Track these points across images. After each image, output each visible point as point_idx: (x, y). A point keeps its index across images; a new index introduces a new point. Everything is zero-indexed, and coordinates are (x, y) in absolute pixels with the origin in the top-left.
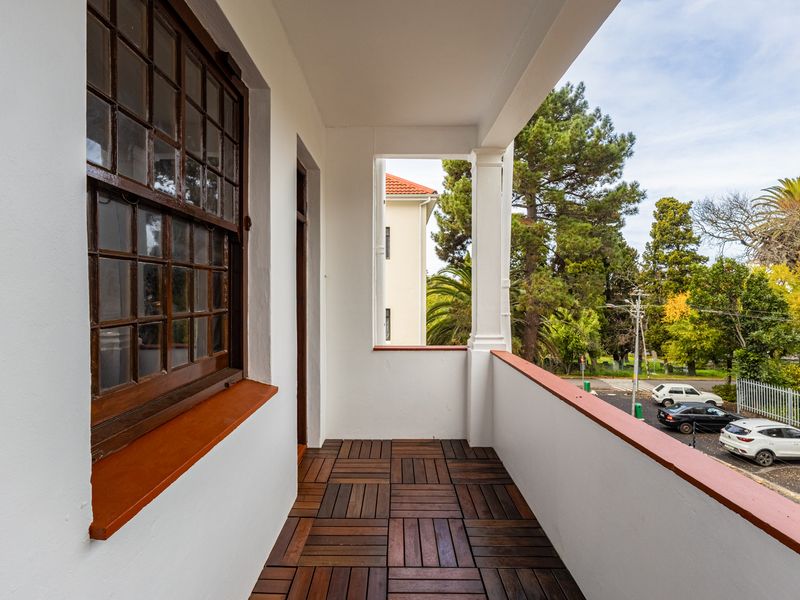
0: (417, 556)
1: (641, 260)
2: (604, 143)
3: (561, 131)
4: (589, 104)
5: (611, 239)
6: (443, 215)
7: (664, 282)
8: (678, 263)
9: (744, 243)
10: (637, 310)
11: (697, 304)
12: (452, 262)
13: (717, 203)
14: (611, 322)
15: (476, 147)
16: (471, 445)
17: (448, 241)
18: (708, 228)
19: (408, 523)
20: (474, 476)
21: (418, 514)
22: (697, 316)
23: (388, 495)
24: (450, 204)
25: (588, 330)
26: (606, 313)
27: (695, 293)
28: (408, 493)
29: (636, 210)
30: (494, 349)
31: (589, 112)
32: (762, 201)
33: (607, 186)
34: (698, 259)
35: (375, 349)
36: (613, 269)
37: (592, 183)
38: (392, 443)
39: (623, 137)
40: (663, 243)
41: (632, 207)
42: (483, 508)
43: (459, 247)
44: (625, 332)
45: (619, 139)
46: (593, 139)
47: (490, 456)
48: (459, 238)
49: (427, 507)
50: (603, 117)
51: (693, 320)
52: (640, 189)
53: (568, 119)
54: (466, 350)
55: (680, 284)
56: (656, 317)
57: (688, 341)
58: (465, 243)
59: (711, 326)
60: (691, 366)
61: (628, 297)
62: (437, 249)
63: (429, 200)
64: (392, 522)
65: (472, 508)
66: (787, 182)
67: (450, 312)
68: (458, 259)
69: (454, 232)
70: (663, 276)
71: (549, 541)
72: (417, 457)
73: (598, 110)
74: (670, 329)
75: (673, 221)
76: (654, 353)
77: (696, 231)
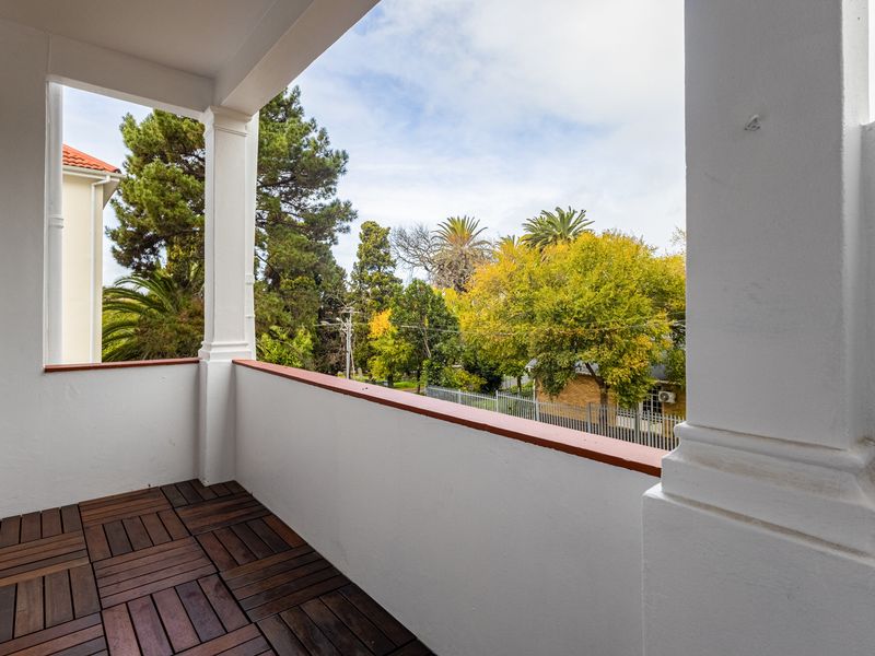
0: (161, 644)
1: (349, 279)
2: (320, 155)
3: (275, 131)
4: (305, 111)
5: (326, 256)
6: (124, 205)
7: (369, 301)
8: (380, 284)
9: (426, 269)
10: (348, 327)
11: (396, 321)
12: (138, 268)
13: (409, 232)
14: (323, 342)
15: (213, 104)
16: (206, 484)
17: (133, 240)
18: (402, 254)
19: (134, 607)
20: (219, 519)
21: (148, 589)
22: (396, 332)
23: (91, 578)
24: (137, 192)
25: (301, 350)
26: (319, 332)
27: (396, 310)
28: (125, 566)
29: (348, 228)
30: (236, 358)
31: (305, 119)
32: (438, 234)
33: (322, 201)
34: (394, 280)
35: (48, 370)
36: (324, 287)
37: (306, 195)
38: (79, 508)
39: (337, 152)
40: (368, 264)
41: (345, 224)
42: (242, 551)
43: (147, 251)
44: (336, 352)
45: (334, 154)
46: (309, 149)
47: (235, 490)
48: (150, 238)
49: (162, 575)
50: (319, 128)
51: (393, 336)
52: (353, 208)
53: (283, 121)
54: (197, 362)
55: (381, 304)
56: (362, 334)
57: (389, 355)
58: (156, 246)
59: (407, 341)
60: (390, 379)
61: (338, 316)
62: (114, 251)
63: (108, 179)
64: (107, 615)
65: (227, 557)
66: (452, 220)
67: (137, 333)
68: (145, 265)
69: (142, 230)
70: (368, 296)
71: (327, 562)
72: (129, 516)
73: (313, 120)
74: (374, 344)
75: (375, 245)
76: (360, 370)
77: (393, 257)
